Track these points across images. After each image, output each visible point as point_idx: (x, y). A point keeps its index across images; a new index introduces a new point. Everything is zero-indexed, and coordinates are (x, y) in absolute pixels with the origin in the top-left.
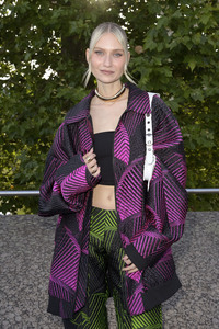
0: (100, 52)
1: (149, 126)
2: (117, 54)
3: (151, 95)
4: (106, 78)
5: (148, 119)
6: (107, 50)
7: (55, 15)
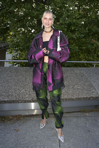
0: (45, 19)
1: (59, 40)
2: (50, 19)
3: (60, 31)
4: (47, 27)
5: (59, 38)
6: (48, 18)
7: (36, 13)
